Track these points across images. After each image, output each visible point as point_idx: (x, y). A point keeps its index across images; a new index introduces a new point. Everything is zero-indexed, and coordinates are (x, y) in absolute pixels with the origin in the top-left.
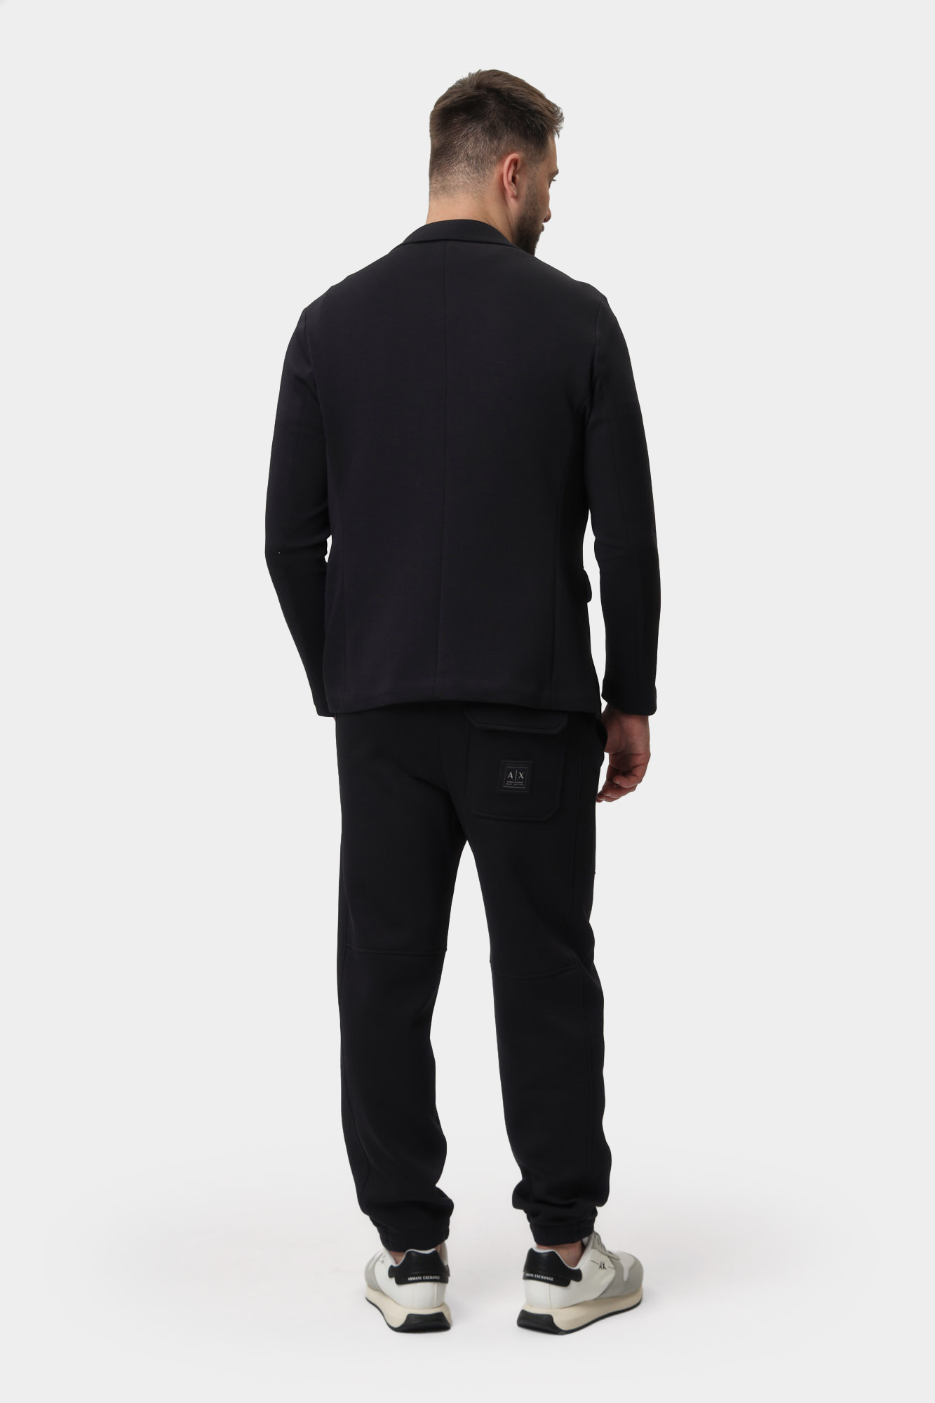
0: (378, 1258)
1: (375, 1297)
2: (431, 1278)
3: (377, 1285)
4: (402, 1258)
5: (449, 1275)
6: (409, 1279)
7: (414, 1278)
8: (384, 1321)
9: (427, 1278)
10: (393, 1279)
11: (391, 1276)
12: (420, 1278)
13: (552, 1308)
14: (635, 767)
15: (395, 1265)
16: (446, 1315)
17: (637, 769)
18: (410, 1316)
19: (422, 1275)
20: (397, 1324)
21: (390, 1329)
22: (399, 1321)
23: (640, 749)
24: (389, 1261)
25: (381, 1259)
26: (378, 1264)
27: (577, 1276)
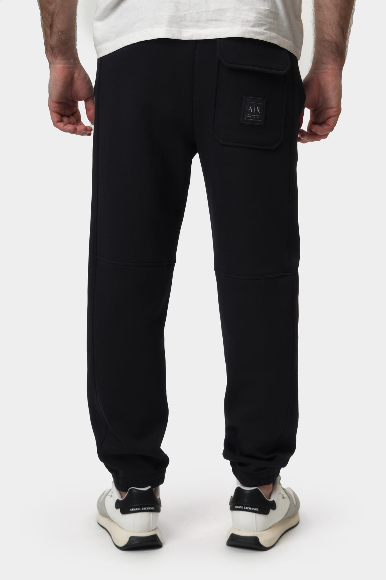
0: (108, 493)
1: (104, 522)
2: (148, 508)
3: (107, 514)
4: (125, 495)
5: (161, 506)
6: (131, 510)
7: (135, 509)
8: (112, 540)
9: (145, 509)
10: (119, 510)
11: (117, 507)
12: (139, 509)
13: (256, 532)
14: (329, 118)
15: (120, 499)
16: (159, 536)
17: (330, 119)
18: (131, 539)
19: (141, 507)
20: (122, 544)
21: (116, 548)
22: (123, 541)
23: (333, 103)
24: (116, 495)
25: (110, 494)
26: (108, 498)
27: (273, 506)
